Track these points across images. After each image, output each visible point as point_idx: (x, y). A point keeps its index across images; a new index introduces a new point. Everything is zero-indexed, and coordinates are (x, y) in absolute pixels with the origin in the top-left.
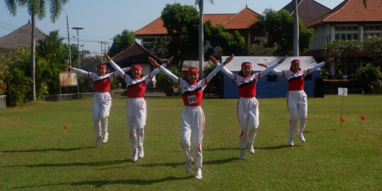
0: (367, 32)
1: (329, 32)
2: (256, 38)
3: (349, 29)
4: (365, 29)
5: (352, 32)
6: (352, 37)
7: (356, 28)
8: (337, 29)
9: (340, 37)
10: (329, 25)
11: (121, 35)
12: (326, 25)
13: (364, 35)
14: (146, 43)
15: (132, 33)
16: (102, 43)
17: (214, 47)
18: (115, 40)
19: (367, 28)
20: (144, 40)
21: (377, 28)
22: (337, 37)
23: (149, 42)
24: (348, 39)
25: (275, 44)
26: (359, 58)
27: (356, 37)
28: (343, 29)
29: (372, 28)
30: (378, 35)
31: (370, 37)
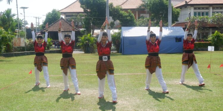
0: (214, 10)
1: (190, 11)
2: (141, 15)
3: (203, 8)
4: (213, 8)
5: (205, 11)
6: (205, 14)
7: (207, 8)
8: (195, 9)
9: (197, 14)
10: (190, 6)
11: (51, 12)
12: (188, 6)
13: (213, 13)
14: (68, 18)
15: (59, 11)
16: (36, 18)
17: (115, 20)
18: (47, 16)
19: (214, 8)
20: (67, 16)
21: (221, 8)
22: (195, 14)
23: (70, 18)
24: (202, 15)
25: (155, 19)
26: (210, 28)
27: (207, 14)
28: (199, 8)
29: (217, 8)
30: (222, 13)
31: (216, 14)
